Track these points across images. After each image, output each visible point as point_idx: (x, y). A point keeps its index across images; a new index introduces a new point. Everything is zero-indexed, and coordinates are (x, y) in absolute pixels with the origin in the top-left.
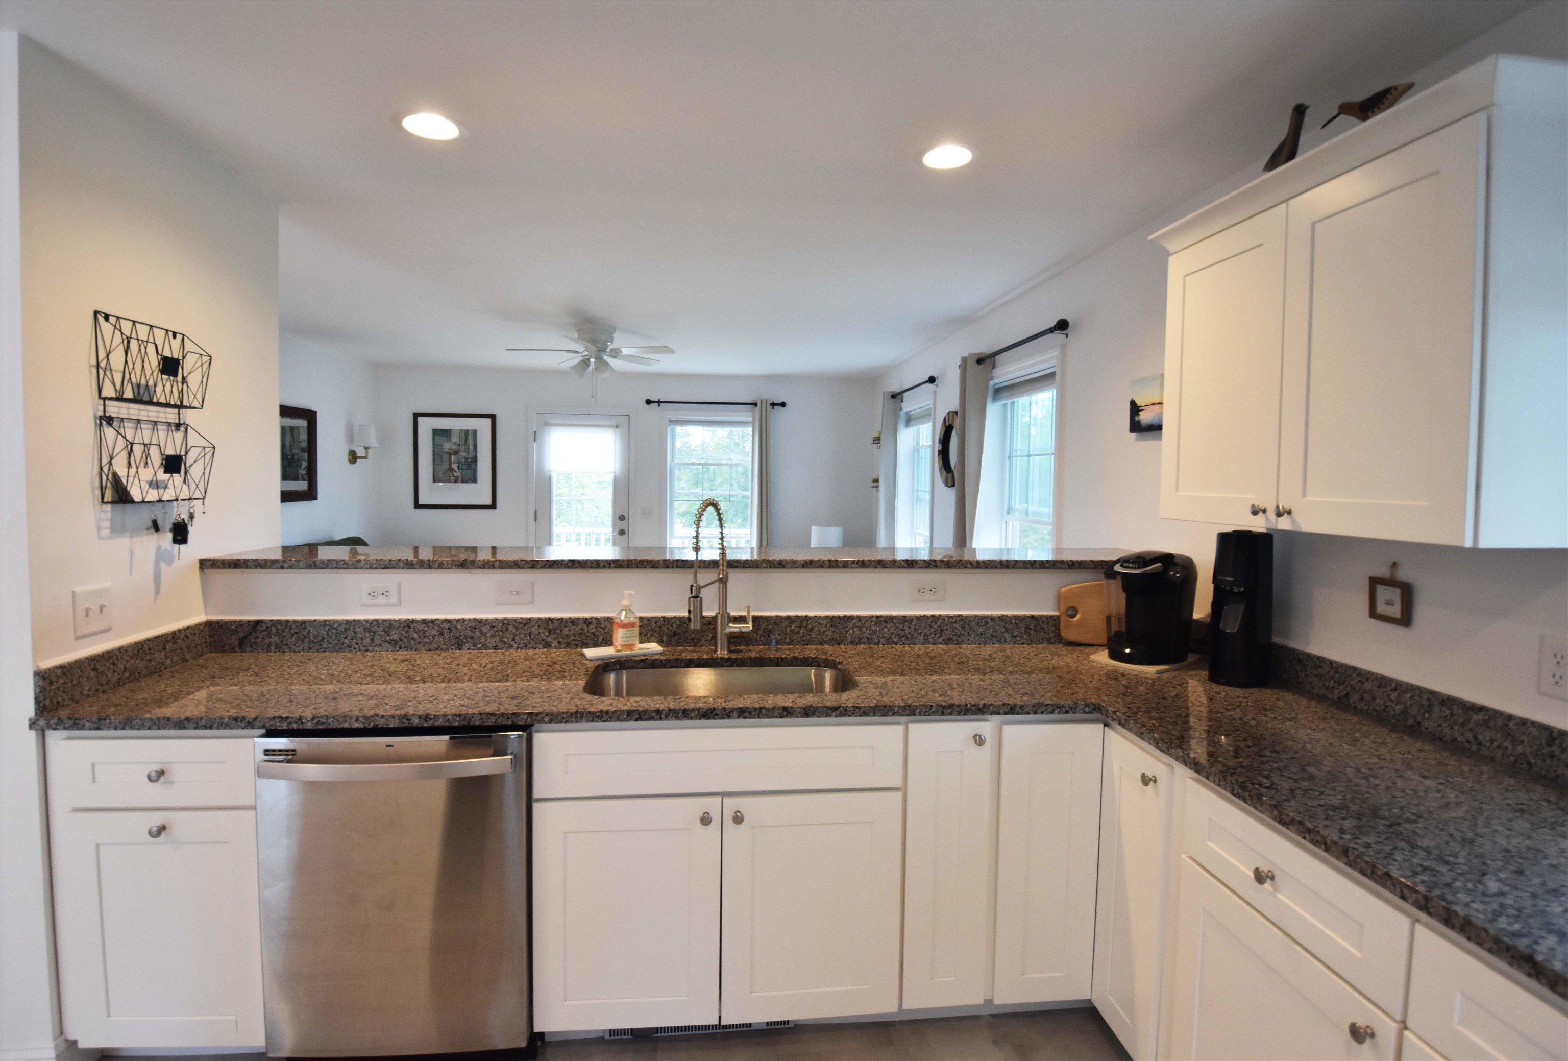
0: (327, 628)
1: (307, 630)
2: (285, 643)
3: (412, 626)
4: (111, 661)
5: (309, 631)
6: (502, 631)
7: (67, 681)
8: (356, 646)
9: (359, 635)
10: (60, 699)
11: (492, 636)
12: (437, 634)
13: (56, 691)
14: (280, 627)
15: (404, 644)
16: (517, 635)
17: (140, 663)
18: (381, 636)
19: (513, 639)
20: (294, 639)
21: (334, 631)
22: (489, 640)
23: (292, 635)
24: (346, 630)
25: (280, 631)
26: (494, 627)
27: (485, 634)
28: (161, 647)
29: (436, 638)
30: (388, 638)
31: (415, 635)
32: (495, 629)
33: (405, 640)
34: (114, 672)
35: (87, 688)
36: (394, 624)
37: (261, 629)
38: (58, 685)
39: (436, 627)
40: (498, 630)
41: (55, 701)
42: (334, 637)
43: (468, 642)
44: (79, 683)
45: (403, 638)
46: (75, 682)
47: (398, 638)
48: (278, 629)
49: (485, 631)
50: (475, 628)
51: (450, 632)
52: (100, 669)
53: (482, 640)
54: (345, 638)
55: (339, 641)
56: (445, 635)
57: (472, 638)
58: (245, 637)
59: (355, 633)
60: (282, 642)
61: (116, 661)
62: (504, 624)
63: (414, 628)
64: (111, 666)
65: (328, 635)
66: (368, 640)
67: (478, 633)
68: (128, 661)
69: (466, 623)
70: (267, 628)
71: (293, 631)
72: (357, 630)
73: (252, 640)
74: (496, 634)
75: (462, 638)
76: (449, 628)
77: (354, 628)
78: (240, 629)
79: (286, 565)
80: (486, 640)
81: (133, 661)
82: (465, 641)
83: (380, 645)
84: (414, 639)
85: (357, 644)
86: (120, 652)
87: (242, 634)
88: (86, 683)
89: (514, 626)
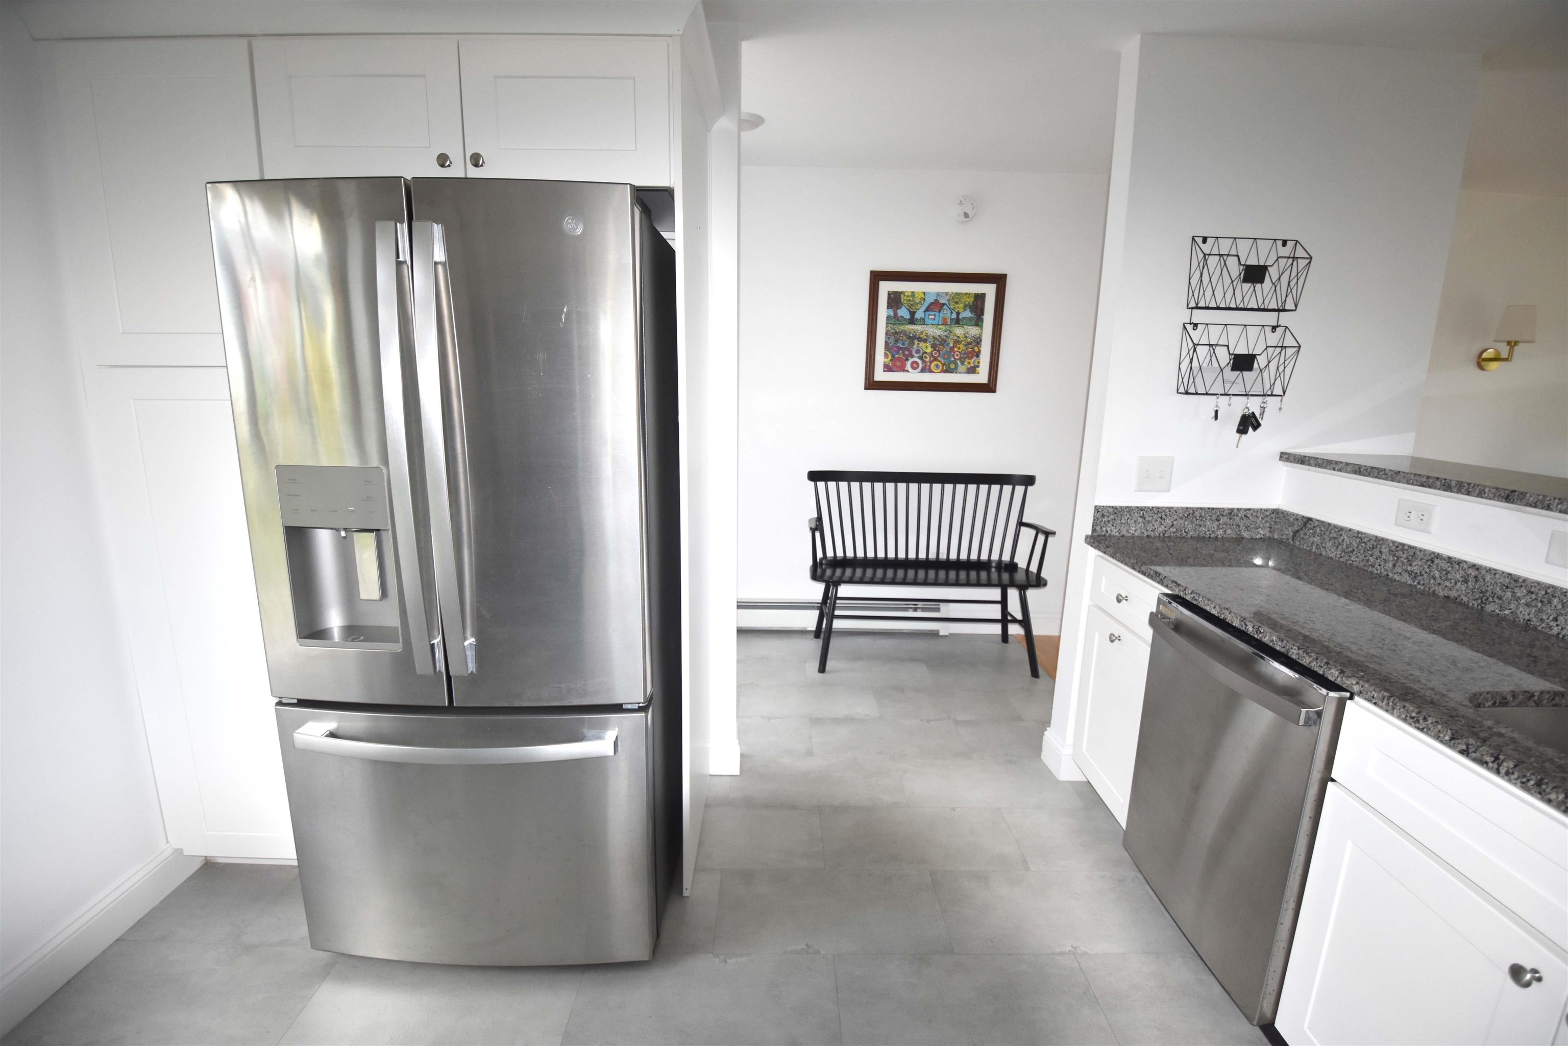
0: (1358, 540)
1: (1342, 538)
2: (1324, 545)
3: (1436, 561)
4: (1159, 515)
5: (1344, 539)
6: (1541, 601)
7: (1116, 518)
8: (1379, 567)
9: (1383, 557)
10: (1108, 529)
11: (1528, 605)
12: (1461, 579)
13: (1106, 523)
14: (1322, 529)
15: (1424, 580)
16: (1561, 614)
17: (1188, 525)
18: (1403, 563)
19: (1556, 619)
20: (1331, 544)
21: (1363, 545)
22: (1521, 609)
23: (1330, 540)
24: (1373, 548)
25: (1322, 533)
26: (1532, 593)
27: (1518, 599)
28: (1214, 517)
29: (1459, 584)
30: (1409, 568)
31: (1437, 574)
32: (1534, 597)
33: (1425, 576)
34: (1161, 524)
35: (1133, 529)
36: (1419, 553)
37: (1309, 526)
38: (1109, 519)
39: (1461, 572)
40: (1536, 599)
41: (1104, 529)
42: (1362, 552)
43: (1494, 602)
44: (1127, 523)
45: (1423, 573)
46: (1123, 521)
47: (1418, 572)
48: (1321, 530)
49: (1519, 594)
50: (1507, 587)
51: (1477, 581)
52: (1148, 519)
53: (1513, 606)
54: (1371, 556)
55: (1365, 557)
56: (1470, 584)
57: (1500, 598)
58: (1297, 531)
59: (1381, 552)
60: (1322, 543)
61: (1164, 517)
62: (1546, 593)
63: (1438, 565)
64: (1159, 519)
65: (1357, 548)
66: (1390, 565)
67: (1509, 594)
68: (1176, 520)
69: (1497, 576)
70: (1314, 527)
71: (1331, 536)
72: (1383, 550)
73: (1302, 536)
74: (1534, 603)
75: (1488, 594)
76: (1476, 577)
77: (1381, 548)
78: (1296, 522)
79: (1337, 468)
80: (1517, 607)
81: (1181, 521)
82: (1491, 599)
83: (1400, 574)
84: (1435, 578)
85: (1380, 565)
86: (1170, 511)
87: (1296, 528)
88: (1133, 525)
89: (1561, 601)
